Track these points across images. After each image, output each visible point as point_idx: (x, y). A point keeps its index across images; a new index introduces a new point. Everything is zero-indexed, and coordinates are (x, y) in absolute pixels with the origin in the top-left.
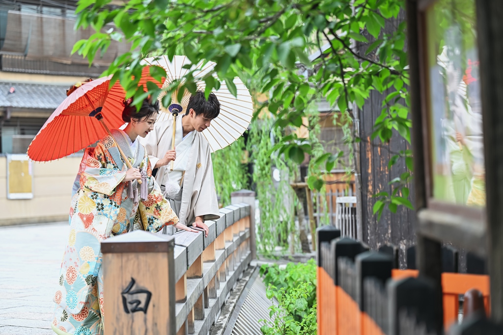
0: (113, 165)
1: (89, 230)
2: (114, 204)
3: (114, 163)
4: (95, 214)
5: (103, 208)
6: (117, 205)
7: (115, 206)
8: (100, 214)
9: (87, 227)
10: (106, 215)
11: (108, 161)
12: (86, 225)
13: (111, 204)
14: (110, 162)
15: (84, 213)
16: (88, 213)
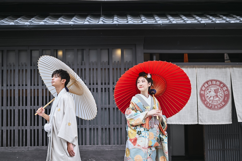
0: (140, 111)
1: (136, 146)
2: (146, 130)
3: (140, 110)
4: (138, 137)
5: (141, 134)
6: (148, 130)
7: (147, 130)
8: (140, 137)
9: (135, 145)
10: (143, 136)
11: (137, 110)
12: (134, 144)
13: (145, 130)
14: (138, 110)
15: (132, 138)
16: (134, 138)
